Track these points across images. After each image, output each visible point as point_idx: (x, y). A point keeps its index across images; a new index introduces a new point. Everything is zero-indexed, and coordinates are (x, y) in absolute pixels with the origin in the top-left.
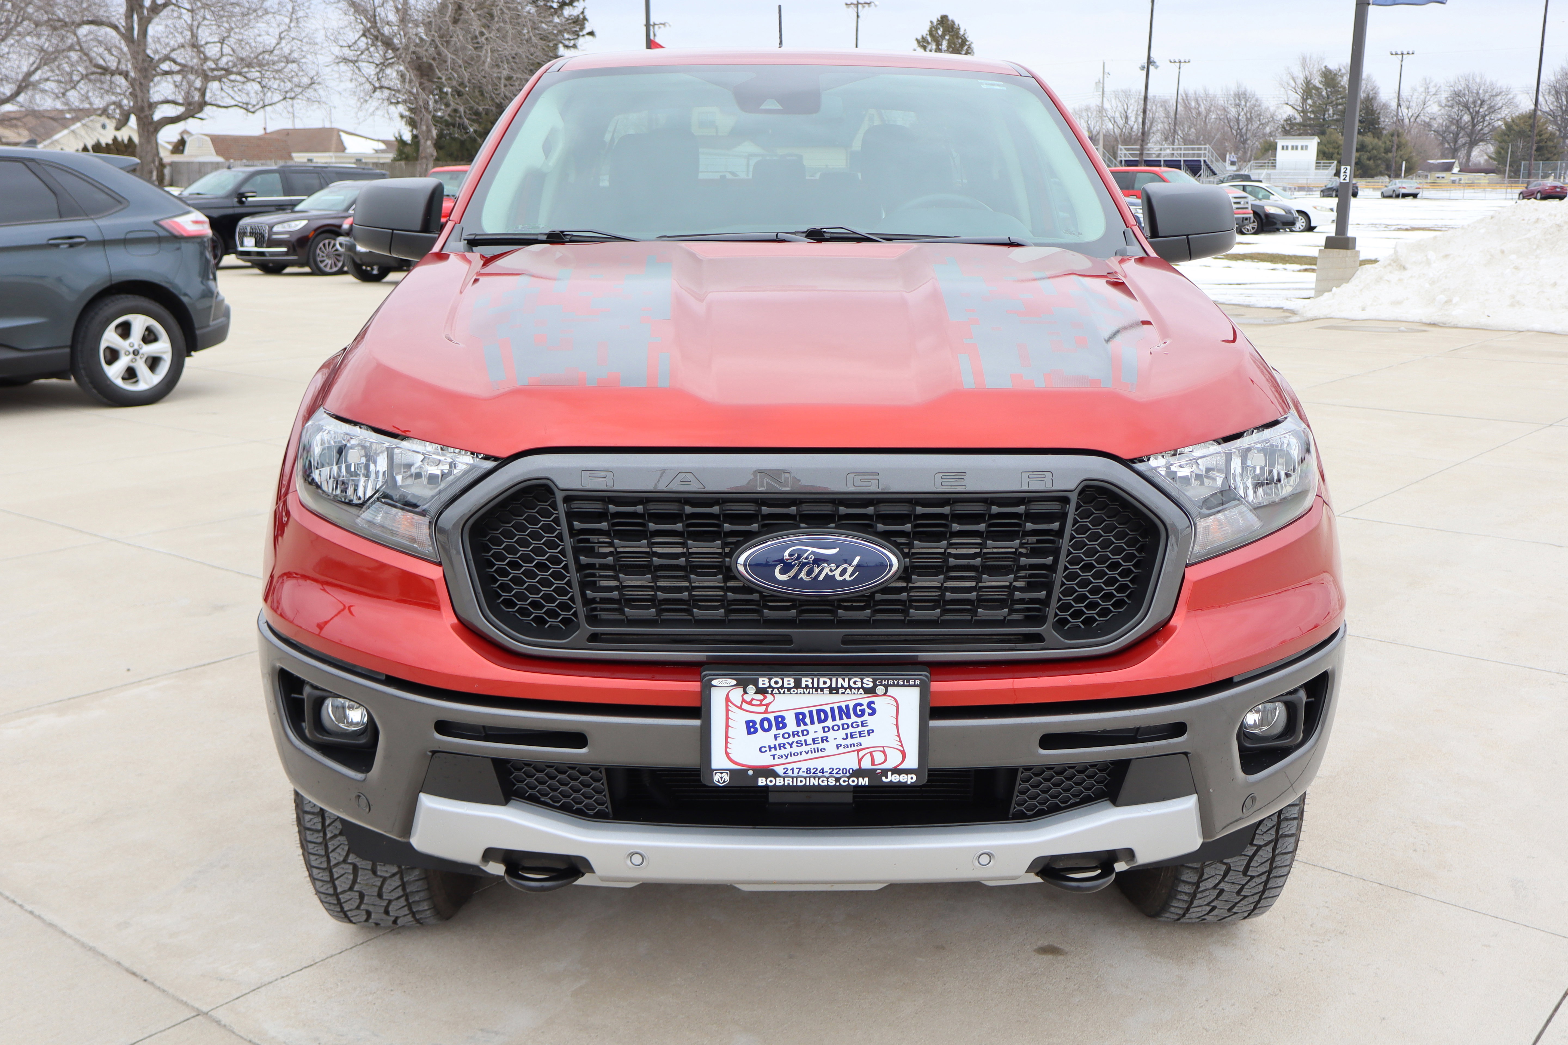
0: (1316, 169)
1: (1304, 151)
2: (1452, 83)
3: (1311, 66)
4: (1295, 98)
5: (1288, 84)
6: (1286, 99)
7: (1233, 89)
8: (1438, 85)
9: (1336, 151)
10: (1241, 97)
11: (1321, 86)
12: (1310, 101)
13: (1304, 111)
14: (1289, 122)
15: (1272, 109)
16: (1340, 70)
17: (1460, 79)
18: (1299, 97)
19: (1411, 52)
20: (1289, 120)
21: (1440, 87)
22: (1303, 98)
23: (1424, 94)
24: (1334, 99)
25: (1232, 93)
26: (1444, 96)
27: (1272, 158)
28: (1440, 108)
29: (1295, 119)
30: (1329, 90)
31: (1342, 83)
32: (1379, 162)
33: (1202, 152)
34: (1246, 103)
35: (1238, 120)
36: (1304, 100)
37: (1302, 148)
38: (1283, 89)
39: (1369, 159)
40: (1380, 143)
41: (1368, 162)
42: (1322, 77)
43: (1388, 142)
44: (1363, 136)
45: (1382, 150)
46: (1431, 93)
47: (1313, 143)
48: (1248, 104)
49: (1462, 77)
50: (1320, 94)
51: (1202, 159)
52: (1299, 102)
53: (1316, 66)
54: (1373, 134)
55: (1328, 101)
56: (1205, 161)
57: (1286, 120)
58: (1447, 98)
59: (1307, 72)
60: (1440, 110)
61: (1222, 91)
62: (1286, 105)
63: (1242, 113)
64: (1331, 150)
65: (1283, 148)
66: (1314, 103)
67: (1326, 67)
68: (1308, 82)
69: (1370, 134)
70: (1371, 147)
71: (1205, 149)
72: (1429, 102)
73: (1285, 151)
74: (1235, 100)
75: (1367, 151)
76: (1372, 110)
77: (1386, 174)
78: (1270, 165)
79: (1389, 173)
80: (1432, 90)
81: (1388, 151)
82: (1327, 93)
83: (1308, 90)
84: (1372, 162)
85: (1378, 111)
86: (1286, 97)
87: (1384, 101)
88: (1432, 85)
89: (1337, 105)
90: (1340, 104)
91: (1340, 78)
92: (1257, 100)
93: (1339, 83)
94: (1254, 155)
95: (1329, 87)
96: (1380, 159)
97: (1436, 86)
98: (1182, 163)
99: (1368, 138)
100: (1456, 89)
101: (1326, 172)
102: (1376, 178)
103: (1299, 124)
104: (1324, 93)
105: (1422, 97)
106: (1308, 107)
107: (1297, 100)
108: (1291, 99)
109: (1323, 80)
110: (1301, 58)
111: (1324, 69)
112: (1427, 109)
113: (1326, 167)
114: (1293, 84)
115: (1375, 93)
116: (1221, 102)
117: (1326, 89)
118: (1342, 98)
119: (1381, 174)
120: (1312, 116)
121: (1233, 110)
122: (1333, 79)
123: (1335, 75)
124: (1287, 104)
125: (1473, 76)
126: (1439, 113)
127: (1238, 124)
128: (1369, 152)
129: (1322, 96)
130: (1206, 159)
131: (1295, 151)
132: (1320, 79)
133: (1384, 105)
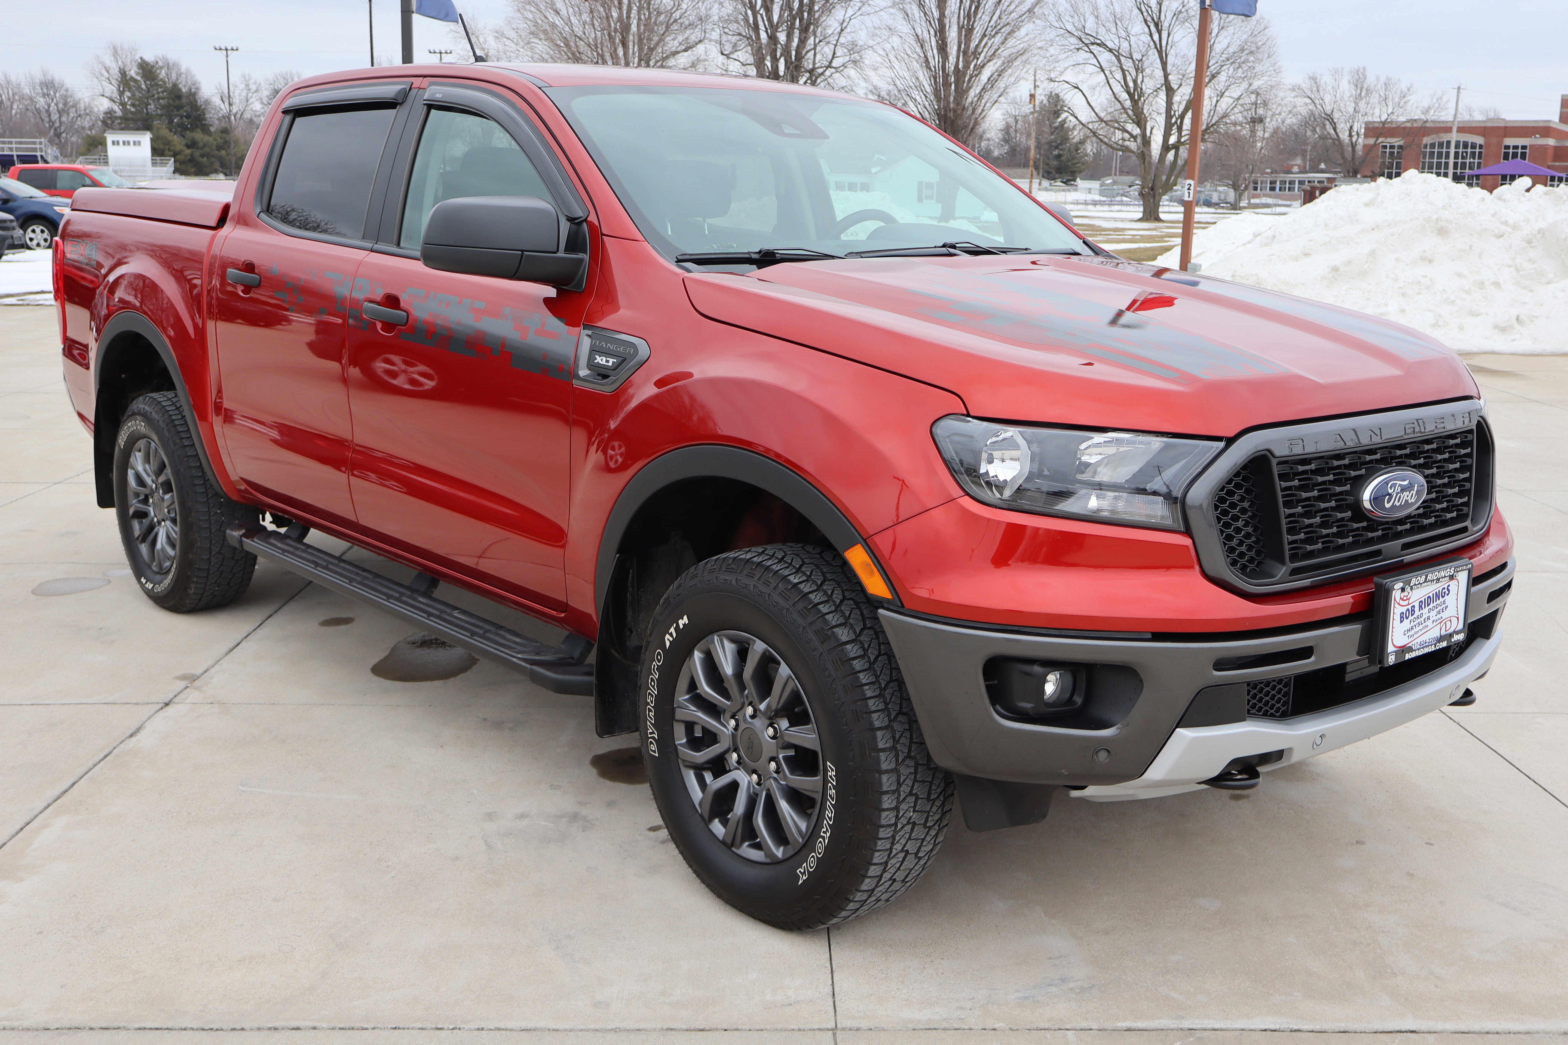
0: (153, 166)
1: (137, 148)
2: (272, 81)
3: (124, 57)
4: (111, 89)
5: (102, 75)
6: (101, 91)
7: (38, 77)
8: (258, 82)
9: (167, 147)
10: (49, 86)
11: (139, 78)
12: (128, 94)
13: (123, 104)
14: (109, 115)
15: (87, 100)
16: (157, 62)
17: (279, 78)
18: (115, 89)
19: (235, 48)
20: (109, 113)
21: (260, 84)
22: (119, 90)
23: (245, 91)
24: (155, 92)
25: (37, 81)
26: (265, 93)
27: (103, 154)
28: (262, 106)
29: (115, 112)
30: (148, 82)
31: (161, 76)
32: (213, 159)
33: (38, 146)
34: (55, 93)
35: (48, 111)
36: (121, 93)
37: (135, 143)
38: (96, 80)
39: (202, 156)
40: (211, 139)
41: (201, 159)
42: (139, 69)
43: (219, 139)
44: (192, 132)
45: (214, 147)
46: (252, 91)
47: (146, 139)
48: (57, 95)
49: (280, 75)
50: (139, 88)
51: (38, 154)
52: (116, 95)
53: (129, 57)
54: (202, 130)
55: (148, 94)
56: (42, 156)
57: (106, 113)
58: (267, 96)
59: (120, 63)
60: (263, 108)
61: (26, 78)
62: (101, 97)
63: (53, 104)
64: (162, 147)
65: (113, 143)
66: (133, 95)
67: (141, 58)
68: (123, 73)
69: (199, 130)
70: (201, 144)
71: (41, 143)
72: (252, 100)
73: (116, 147)
74: (42, 89)
75: (198, 148)
76: (196, 106)
77: (222, 172)
78: (102, 161)
79: (224, 171)
80: (253, 87)
81: (219, 148)
82: (147, 87)
83: (125, 81)
84: (205, 159)
85: (203, 107)
86: (100, 88)
87: (206, 97)
88: (251, 82)
89: (159, 99)
90: (163, 98)
91: (158, 71)
92: (67, 90)
93: (157, 76)
94: (74, 150)
95: (148, 80)
96: (213, 156)
97: (255, 83)
98: (15, 158)
99: (198, 135)
100: (276, 88)
101: (165, 169)
102: (211, 175)
103: (120, 118)
104: (143, 86)
105: (244, 94)
106: (126, 100)
107: (112, 92)
108: (106, 90)
109: (141, 71)
110: (111, 47)
111: (140, 61)
112: (251, 106)
113: (163, 164)
114: (106, 75)
115: (197, 89)
116: (27, 91)
117: (145, 82)
118: (162, 92)
119: (216, 171)
120: (133, 109)
121: (42, 100)
122: (151, 72)
123: (152, 67)
124: (103, 95)
125: (291, 75)
126: (262, 110)
127: (49, 116)
128: (202, 149)
129: (142, 89)
130: (43, 154)
131: (126, 147)
132: (137, 70)
133: (207, 100)
